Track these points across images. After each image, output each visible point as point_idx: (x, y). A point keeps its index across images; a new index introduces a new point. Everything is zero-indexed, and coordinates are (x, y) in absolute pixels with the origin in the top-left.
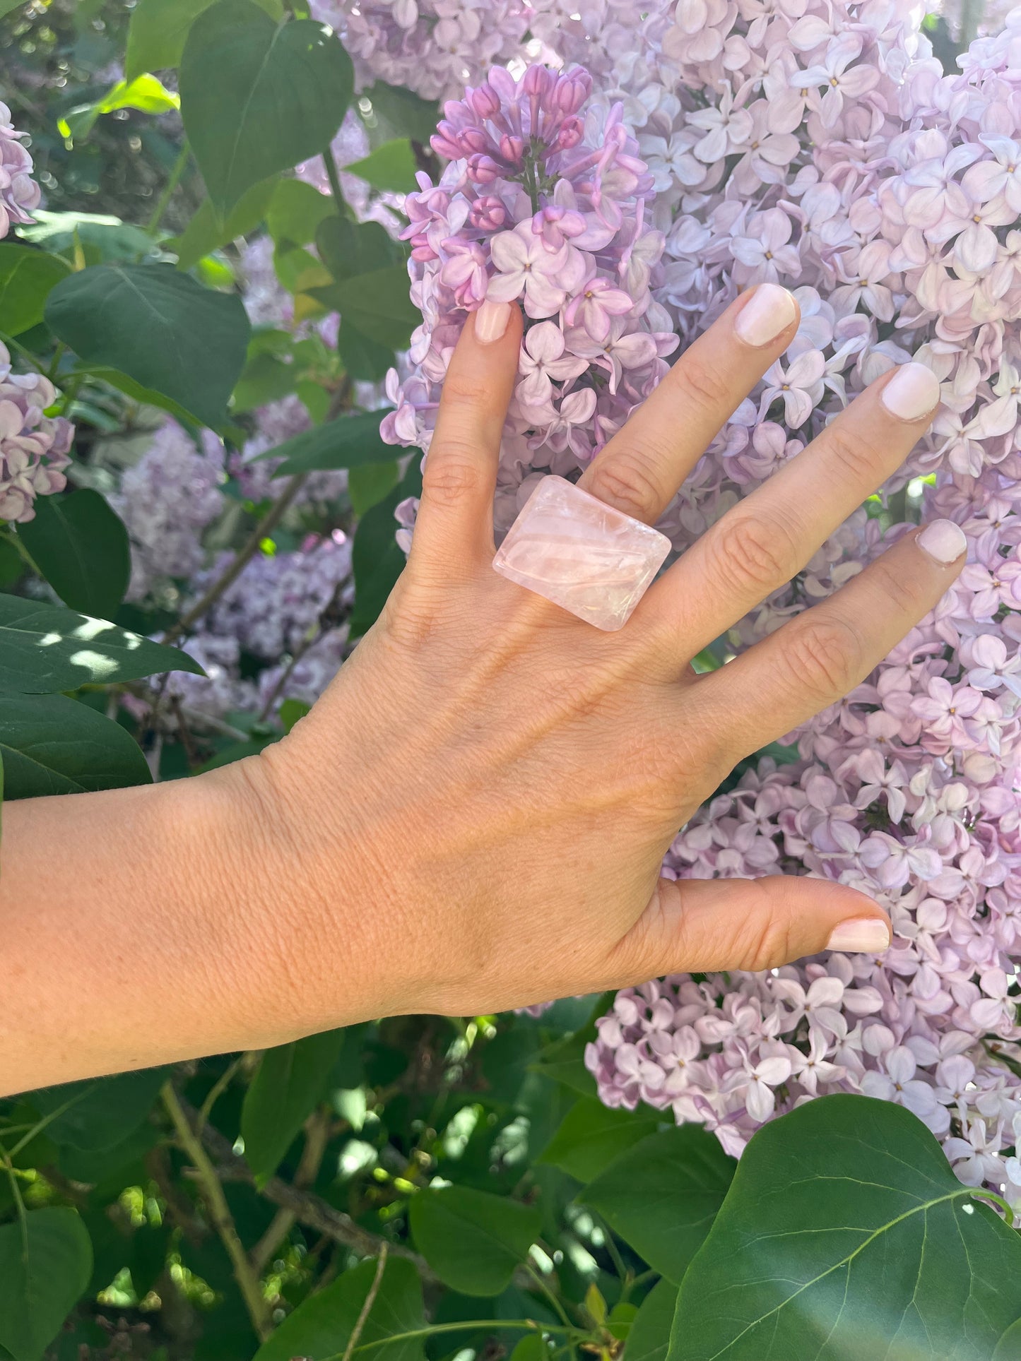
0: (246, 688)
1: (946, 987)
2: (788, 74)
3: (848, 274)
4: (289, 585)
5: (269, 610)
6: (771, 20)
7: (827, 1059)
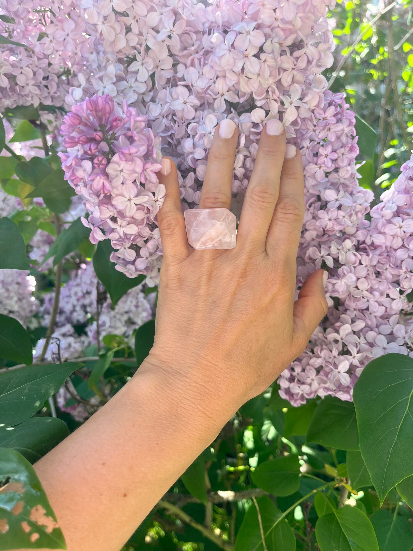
1: (380, 304)
2: (155, 38)
3: (215, 95)
6: (137, 21)
7: (358, 352)
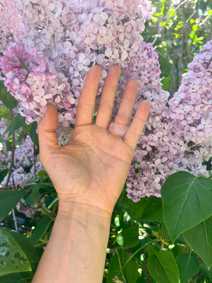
0: (29, 174)
1: (175, 149)
2: (53, 16)
3: (85, 45)
4: (24, 151)
5: (24, 158)
6: (44, 8)
7: (164, 173)
